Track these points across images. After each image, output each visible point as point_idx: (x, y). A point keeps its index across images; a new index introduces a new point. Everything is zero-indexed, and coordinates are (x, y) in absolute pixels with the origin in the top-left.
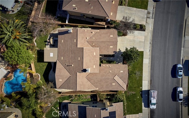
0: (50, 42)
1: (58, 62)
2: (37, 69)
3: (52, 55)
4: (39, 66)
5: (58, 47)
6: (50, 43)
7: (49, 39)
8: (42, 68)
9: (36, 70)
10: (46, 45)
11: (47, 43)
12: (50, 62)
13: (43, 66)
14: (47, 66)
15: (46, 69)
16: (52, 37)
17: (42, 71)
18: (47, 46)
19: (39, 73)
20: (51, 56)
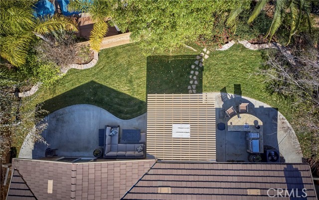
0: (238, 112)
1: (146, 164)
2: (117, 55)
3: (181, 131)
4: (130, 64)
5: (220, 166)
6: (232, 115)
7: (251, 109)
8: (119, 76)
9: (114, 49)
10: (224, 90)
11: (230, 95)
12: (146, 111)
13: (131, 82)
14: (131, 99)
15: (119, 93)
16: (260, 123)
17: (108, 73)
18: (219, 94)
19: (99, 62)
20: (175, 127)
